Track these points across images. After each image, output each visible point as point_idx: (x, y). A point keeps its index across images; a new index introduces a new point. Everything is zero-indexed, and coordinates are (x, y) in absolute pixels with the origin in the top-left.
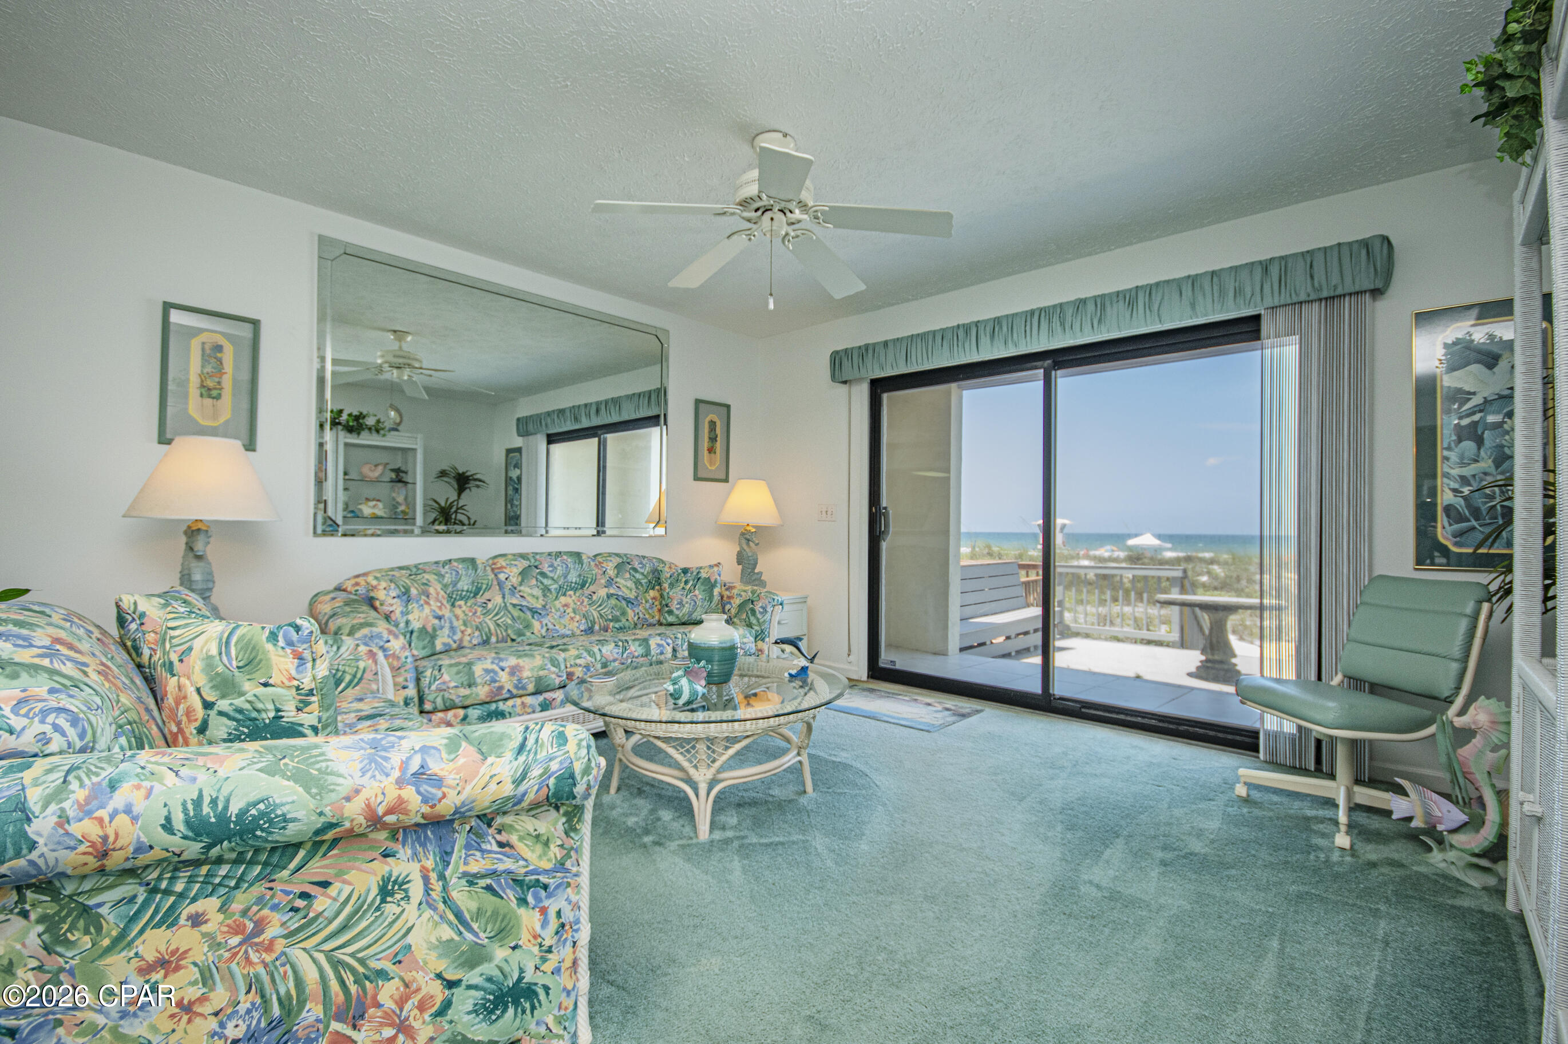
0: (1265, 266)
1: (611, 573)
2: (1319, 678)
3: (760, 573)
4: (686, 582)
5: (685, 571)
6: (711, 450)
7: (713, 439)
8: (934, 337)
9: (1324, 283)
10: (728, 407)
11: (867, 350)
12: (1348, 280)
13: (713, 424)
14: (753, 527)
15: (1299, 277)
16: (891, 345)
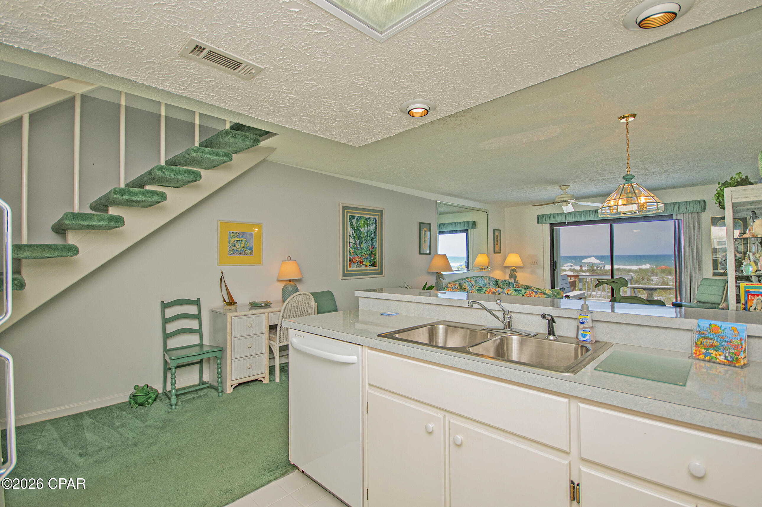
0: (675, 204)
1: (488, 281)
2: (691, 302)
3: (518, 281)
4: (507, 284)
5: (505, 281)
6: (497, 244)
7: (497, 241)
8: (575, 214)
9: (689, 209)
10: (500, 230)
11: (551, 216)
12: (695, 209)
13: (497, 236)
14: (515, 267)
15: (683, 207)
16: (560, 215)
